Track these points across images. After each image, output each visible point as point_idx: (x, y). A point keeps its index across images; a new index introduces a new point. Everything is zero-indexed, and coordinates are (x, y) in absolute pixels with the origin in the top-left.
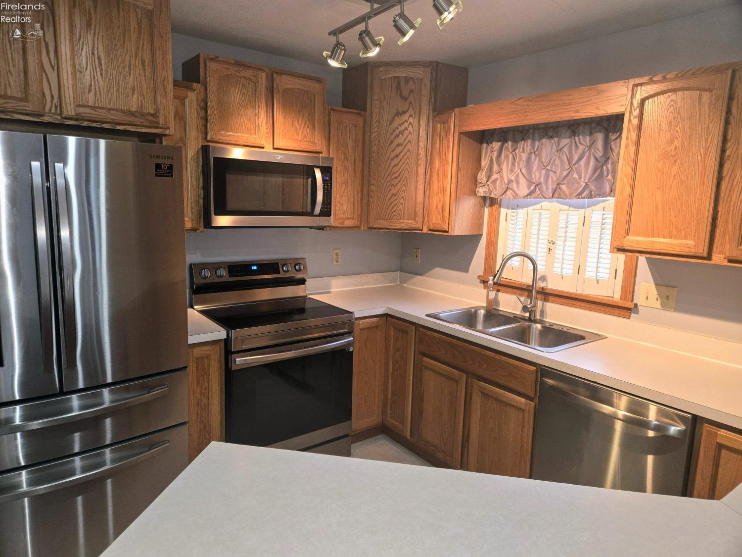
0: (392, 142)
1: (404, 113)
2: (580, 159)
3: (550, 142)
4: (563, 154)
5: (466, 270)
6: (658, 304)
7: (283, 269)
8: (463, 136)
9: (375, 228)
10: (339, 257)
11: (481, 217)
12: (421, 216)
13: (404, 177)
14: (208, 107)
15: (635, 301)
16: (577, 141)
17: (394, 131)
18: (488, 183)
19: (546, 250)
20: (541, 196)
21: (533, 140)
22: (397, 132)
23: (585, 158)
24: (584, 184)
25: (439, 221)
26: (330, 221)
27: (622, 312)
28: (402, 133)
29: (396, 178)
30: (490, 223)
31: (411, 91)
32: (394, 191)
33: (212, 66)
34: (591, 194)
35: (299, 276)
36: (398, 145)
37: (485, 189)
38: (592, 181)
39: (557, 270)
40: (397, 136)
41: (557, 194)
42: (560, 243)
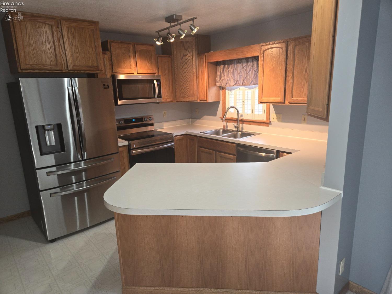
0: (183, 67)
1: (186, 55)
2: (250, 71)
3: (240, 65)
4: (244, 69)
5: (216, 116)
6: (276, 120)
7: (144, 120)
8: (209, 64)
9: (179, 102)
10: (166, 114)
11: (219, 94)
12: (196, 95)
13: (188, 80)
14: (112, 60)
15: (270, 120)
16: (248, 64)
17: (183, 62)
18: (220, 81)
19: (242, 105)
20: (239, 85)
21: (234, 64)
22: (184, 63)
23: (251, 71)
24: (251, 80)
25: (203, 97)
26: (161, 99)
27: (267, 124)
28: (186, 63)
29: (185, 81)
30: (222, 96)
31: (189, 47)
32: (185, 86)
33: (112, 44)
34: (254, 83)
35: (150, 122)
36: (185, 68)
37: (219, 84)
38: (254, 79)
39: (246, 112)
40: (184, 65)
41: (243, 84)
42: (246, 102)
